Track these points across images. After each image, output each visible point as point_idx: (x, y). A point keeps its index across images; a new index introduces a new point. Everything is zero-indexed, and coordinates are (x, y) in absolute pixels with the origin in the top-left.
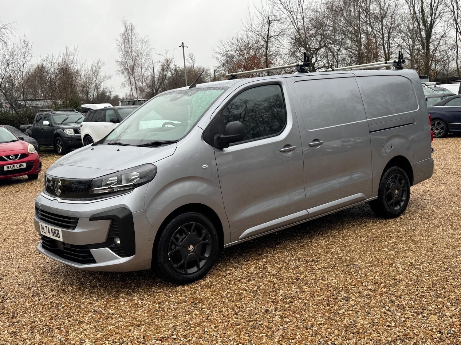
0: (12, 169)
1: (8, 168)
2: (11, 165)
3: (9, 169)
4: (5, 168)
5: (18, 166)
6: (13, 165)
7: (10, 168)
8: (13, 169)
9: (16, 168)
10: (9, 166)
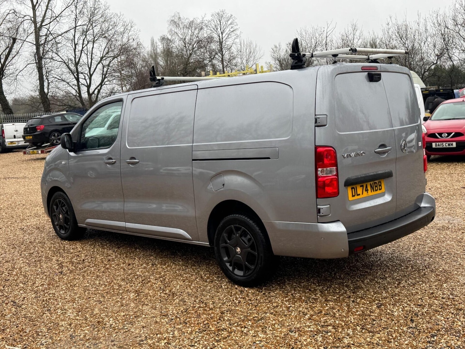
0: (440, 147)
1: (436, 145)
2: (440, 143)
3: (437, 147)
4: (434, 145)
5: (447, 145)
6: (441, 143)
7: (439, 145)
8: (442, 147)
9: (444, 146)
10: (438, 143)
